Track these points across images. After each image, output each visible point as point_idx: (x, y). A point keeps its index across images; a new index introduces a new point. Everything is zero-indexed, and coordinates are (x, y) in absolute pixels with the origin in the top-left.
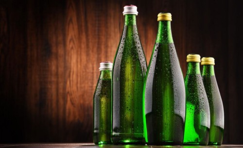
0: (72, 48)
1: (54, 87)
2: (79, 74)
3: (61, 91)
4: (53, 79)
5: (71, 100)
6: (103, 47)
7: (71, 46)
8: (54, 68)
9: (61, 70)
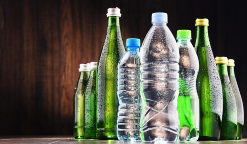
0: (67, 44)
1: (49, 81)
2: (74, 69)
3: (56, 85)
4: (49, 73)
5: (66, 94)
6: (97, 43)
7: (66, 42)
8: (49, 63)
9: (56, 64)
